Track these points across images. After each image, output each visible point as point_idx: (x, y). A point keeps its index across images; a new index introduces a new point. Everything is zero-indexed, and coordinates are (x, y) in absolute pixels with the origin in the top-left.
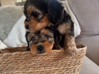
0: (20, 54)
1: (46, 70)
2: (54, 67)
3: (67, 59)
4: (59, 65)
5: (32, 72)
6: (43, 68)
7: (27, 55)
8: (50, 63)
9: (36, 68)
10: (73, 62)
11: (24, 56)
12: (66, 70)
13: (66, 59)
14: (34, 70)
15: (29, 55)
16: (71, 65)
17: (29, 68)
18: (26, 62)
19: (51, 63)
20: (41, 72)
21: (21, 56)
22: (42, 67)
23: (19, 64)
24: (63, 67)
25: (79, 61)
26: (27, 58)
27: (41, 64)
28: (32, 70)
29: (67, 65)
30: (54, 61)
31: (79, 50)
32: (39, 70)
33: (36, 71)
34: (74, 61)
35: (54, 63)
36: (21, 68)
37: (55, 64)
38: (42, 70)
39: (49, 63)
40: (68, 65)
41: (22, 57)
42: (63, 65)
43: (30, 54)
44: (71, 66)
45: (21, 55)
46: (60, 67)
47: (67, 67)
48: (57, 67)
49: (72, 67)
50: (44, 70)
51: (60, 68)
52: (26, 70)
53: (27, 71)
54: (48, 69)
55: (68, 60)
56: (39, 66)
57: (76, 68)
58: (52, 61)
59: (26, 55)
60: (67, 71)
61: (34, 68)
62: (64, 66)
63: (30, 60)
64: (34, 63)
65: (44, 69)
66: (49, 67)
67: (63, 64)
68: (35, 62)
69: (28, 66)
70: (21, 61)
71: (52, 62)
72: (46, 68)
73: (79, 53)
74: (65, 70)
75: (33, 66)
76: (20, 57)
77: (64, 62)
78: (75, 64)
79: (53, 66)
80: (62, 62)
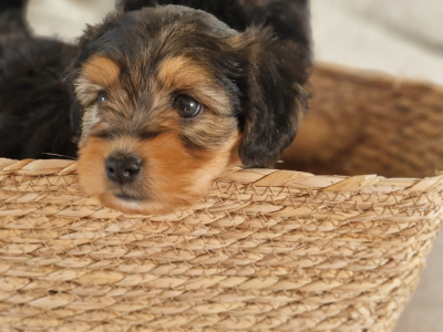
0: (12, 174)
1: (166, 282)
2: (213, 271)
3: (300, 230)
4: (250, 265)
5: (78, 285)
6: (148, 267)
7: (53, 180)
8: (190, 241)
9: (105, 264)
10: (341, 258)
11: (36, 188)
12: (296, 297)
13: (293, 231)
14: (94, 271)
15: (62, 181)
16: (328, 270)
17: (63, 254)
18: (46, 219)
19: (200, 246)
20: (135, 288)
21: (17, 184)
22: (143, 260)
23: (6, 232)
24: (271, 281)
25: (391, 260)
26: (51, 197)
27: (134, 246)
28: (81, 269)
29: (301, 272)
30: (215, 236)
31: (389, 190)
32: (120, 277)
33: (103, 277)
34: (347, 253)
35: (216, 244)
36: (14, 249)
37: (222, 257)
38: (137, 280)
39: (185, 242)
40: (307, 269)
41: (22, 188)
42: (276, 267)
43: (69, 179)
44: (330, 280)
45: (18, 179)
46: (252, 277)
47: (303, 282)
48: (233, 272)
49: (335, 284)
50: (149, 278)
51: (257, 283)
52: (46, 266)
53: (48, 270)
54: (177, 276)
55: (309, 244)
56: (120, 252)
57: (365, 298)
58: (205, 231)
59: (44, 181)
60: (298, 302)
61: (96, 261)
62: (283, 272)
63: (69, 212)
64: (91, 235)
65: (151, 272)
66: (183, 269)
67: (274, 261)
68: (97, 226)
69: (59, 246)
70: (19, 212)
71: (202, 242)
72: (164, 270)
73: (389, 207)
74: (283, 299)
75: (87, 250)
76: (14, 189)
77: (282, 248)
78: (361, 273)
79: (210, 266)
80: (268, 249)
